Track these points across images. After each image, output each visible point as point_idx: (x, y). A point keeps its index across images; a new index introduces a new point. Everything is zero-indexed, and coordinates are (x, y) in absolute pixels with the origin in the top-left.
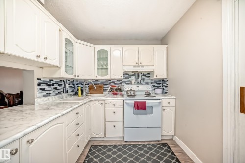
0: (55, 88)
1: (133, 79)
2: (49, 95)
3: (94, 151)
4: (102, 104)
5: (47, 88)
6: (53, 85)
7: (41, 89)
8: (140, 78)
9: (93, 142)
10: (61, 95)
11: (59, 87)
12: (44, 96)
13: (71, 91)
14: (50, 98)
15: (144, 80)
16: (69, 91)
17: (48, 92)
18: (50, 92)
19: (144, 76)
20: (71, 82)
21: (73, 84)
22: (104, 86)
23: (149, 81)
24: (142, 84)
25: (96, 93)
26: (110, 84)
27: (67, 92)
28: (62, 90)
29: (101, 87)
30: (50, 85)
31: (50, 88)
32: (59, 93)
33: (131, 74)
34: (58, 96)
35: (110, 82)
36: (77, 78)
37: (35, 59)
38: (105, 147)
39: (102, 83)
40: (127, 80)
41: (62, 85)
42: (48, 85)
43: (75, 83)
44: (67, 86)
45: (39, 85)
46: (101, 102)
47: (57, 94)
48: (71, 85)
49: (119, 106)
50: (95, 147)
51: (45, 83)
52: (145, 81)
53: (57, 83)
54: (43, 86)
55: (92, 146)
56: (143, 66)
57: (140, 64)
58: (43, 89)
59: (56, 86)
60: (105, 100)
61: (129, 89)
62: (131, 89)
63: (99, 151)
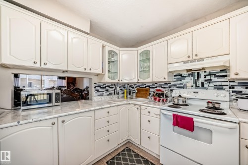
0: (107, 90)
1: (189, 81)
2: (102, 95)
3: (126, 153)
4: (138, 109)
5: (100, 90)
6: (105, 88)
7: (96, 90)
8: (202, 79)
9: (131, 145)
10: (111, 96)
11: (110, 89)
12: (98, 95)
13: (122, 93)
14: (102, 97)
15: (210, 81)
16: (120, 93)
17: (102, 93)
18: (103, 93)
19: (210, 74)
20: (122, 86)
21: (124, 87)
22: (151, 90)
23: (223, 84)
24: (206, 88)
25: (142, 97)
26: (156, 87)
27: (118, 93)
28: (113, 92)
29: (147, 90)
30: (103, 88)
31: (103, 90)
32: (111, 94)
33: (185, 74)
34: (109, 96)
35: (156, 85)
36: (121, 82)
37: (84, 71)
38: (137, 155)
39: (148, 86)
40: (179, 82)
41: (113, 87)
42: (101, 88)
43: (126, 86)
44: (118, 89)
45: (95, 88)
46: (136, 107)
47: (108, 95)
48: (122, 88)
49: (155, 116)
50: (129, 150)
51: (99, 86)
52: (212, 84)
53: (108, 86)
54: (98, 88)
55: (127, 147)
56: (202, 60)
57: (195, 58)
58: (97, 91)
59: (108, 88)
60: (141, 105)
61: (177, 95)
62: (180, 96)
63: (130, 155)
